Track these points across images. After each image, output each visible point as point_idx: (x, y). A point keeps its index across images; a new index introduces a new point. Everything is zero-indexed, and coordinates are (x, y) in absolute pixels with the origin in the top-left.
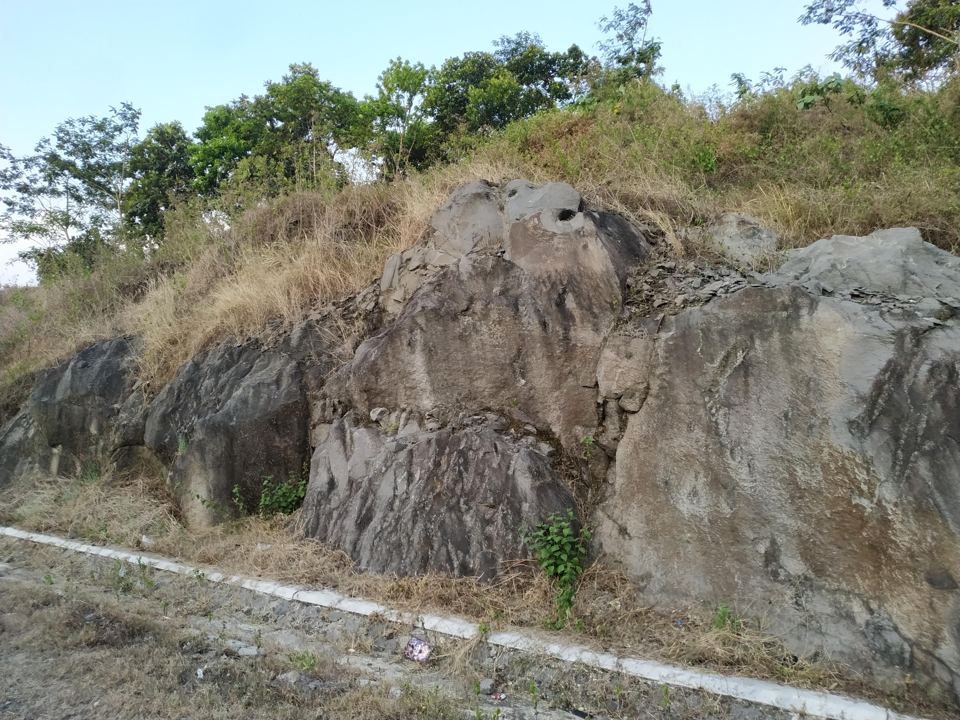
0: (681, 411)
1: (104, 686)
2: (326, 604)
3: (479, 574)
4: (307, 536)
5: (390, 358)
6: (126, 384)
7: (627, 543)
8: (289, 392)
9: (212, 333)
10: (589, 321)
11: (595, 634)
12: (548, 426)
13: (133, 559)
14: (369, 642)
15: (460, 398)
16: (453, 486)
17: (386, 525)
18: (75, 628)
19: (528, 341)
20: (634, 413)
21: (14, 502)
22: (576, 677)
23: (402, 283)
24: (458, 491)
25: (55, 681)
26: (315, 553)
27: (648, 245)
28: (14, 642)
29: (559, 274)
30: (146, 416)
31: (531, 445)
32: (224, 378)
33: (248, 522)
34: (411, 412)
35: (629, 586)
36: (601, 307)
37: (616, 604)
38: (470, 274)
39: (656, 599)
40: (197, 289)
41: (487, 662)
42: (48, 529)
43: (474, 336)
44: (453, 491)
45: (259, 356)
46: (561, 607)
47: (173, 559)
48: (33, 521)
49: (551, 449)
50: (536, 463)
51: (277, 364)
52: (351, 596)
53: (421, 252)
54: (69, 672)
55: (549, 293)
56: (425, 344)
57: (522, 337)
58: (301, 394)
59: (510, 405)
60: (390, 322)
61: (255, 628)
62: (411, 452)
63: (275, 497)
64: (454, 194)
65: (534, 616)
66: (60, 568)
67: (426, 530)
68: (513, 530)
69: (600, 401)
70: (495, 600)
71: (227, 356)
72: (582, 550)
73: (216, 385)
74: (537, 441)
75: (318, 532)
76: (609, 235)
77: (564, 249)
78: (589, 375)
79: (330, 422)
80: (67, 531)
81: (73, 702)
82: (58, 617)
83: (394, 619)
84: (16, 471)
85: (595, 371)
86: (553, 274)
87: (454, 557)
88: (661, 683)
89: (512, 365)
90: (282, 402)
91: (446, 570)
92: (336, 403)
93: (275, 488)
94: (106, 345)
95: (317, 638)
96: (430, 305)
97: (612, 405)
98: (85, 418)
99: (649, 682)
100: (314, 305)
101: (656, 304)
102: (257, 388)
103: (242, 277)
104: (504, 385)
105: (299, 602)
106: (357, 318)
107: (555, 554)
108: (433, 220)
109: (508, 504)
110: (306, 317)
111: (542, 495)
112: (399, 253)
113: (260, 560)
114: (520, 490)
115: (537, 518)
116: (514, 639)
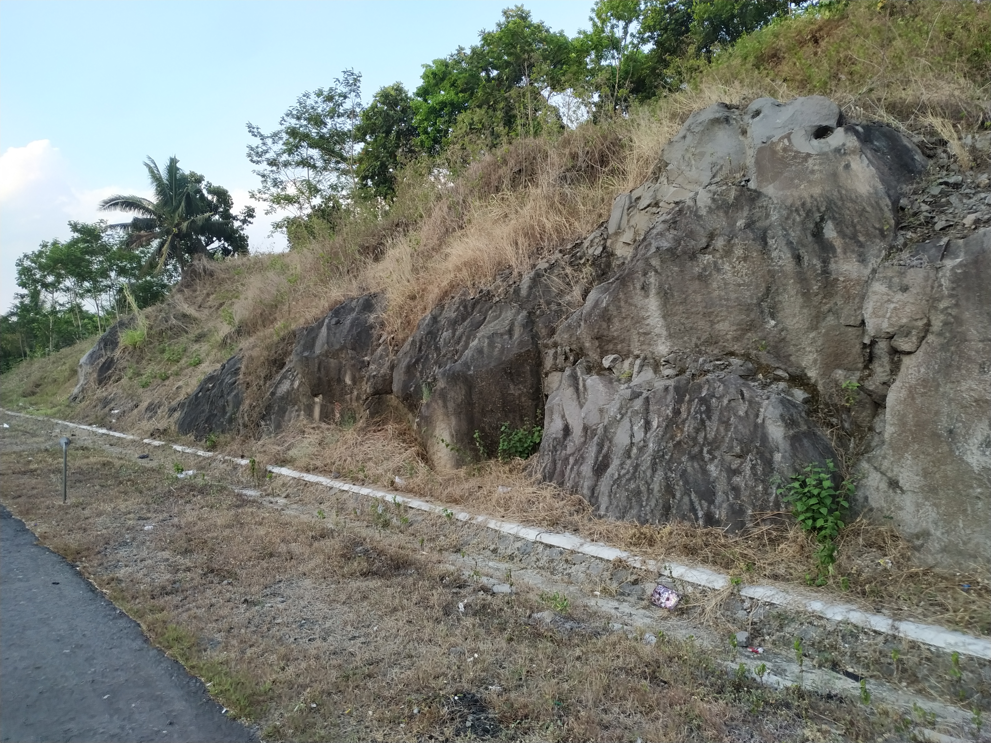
0: (970, 349)
1: (380, 613)
2: (569, 547)
3: (726, 525)
4: (544, 480)
5: (622, 304)
6: (374, 339)
7: (898, 498)
8: (521, 341)
9: (448, 287)
10: (853, 251)
11: (864, 593)
12: (803, 371)
13: (389, 498)
14: (614, 586)
15: (699, 343)
16: (694, 435)
17: (623, 472)
18: (349, 559)
19: (779, 278)
20: (909, 353)
21: (286, 445)
22: (843, 637)
23: (631, 224)
24: (701, 440)
25: (338, 606)
26: (554, 496)
27: (925, 158)
28: (301, 569)
29: (816, 200)
30: (392, 367)
31: (783, 391)
32: (460, 330)
33: (489, 466)
34: (645, 358)
35: (901, 544)
36: (868, 235)
37: (886, 562)
38: (710, 208)
39: (935, 559)
40: (431, 246)
41: (741, 614)
42: (315, 470)
43: (715, 274)
44: (695, 439)
45: (491, 308)
46: (822, 563)
47: (423, 499)
48: (302, 462)
49: (806, 395)
50: (789, 411)
51: (508, 314)
52: (593, 540)
53: (652, 189)
54: (349, 598)
55: (803, 223)
56: (661, 287)
57: (772, 274)
58: (533, 344)
59: (757, 349)
60: (619, 266)
61: (504, 566)
62: (647, 399)
63: (512, 442)
64: (687, 124)
65: (791, 571)
66: (328, 504)
67: (667, 478)
68: (763, 481)
69: (867, 341)
70: (745, 552)
71: (461, 308)
72: (846, 504)
73: (453, 337)
74: (790, 387)
75: (555, 476)
76: (876, 150)
77: (821, 171)
78: (853, 313)
79: (562, 370)
80: (331, 472)
81: (356, 625)
82: (334, 549)
83: (638, 565)
84: (286, 418)
85: (861, 308)
86: (809, 200)
87: (698, 507)
88: (948, 651)
89: (759, 304)
90: (515, 351)
91: (689, 519)
92: (568, 351)
93: (511, 434)
94: (354, 303)
95: (562, 580)
96: (665, 244)
97: (882, 346)
98: (340, 370)
99: (933, 649)
100: (541, 254)
101: (938, 227)
102: (491, 338)
103: (471, 230)
104: (751, 326)
105: (542, 543)
106: (584, 264)
107: (813, 507)
108: (665, 152)
109: (757, 453)
110: (534, 266)
111: (797, 445)
112: (627, 192)
113: (502, 502)
114: (770, 439)
115: (791, 470)
116: (769, 593)
